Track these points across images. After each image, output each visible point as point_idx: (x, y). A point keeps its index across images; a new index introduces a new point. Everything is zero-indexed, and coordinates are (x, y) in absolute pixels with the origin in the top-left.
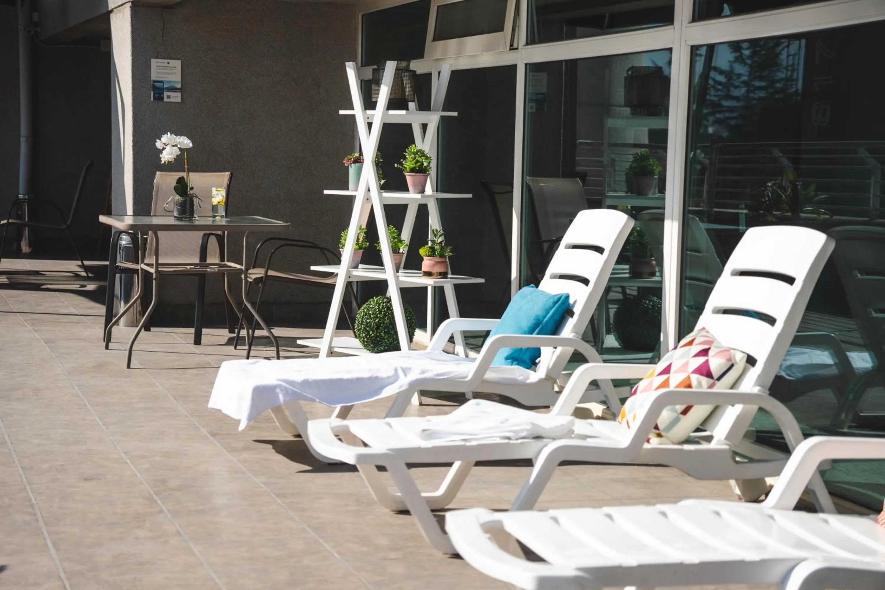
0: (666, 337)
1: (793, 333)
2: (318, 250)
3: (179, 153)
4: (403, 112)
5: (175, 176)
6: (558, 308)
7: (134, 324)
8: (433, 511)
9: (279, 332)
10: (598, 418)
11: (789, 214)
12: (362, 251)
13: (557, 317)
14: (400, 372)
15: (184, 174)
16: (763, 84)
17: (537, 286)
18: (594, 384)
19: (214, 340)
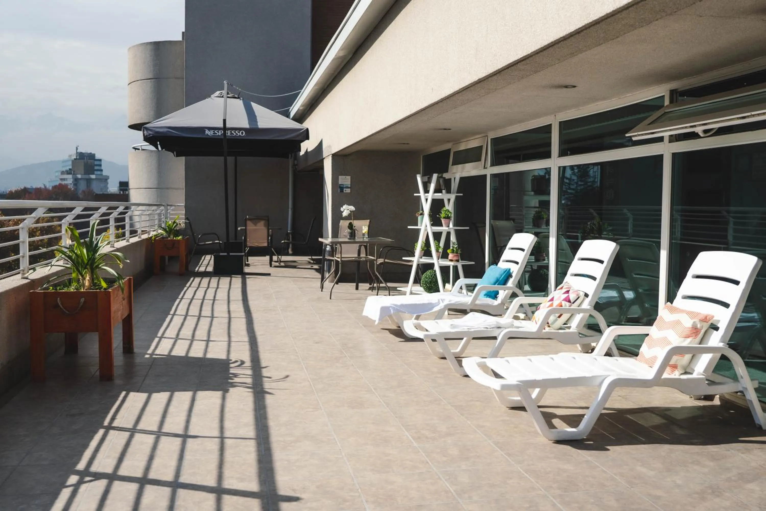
0: (551, 285)
1: (603, 284)
2: (405, 251)
3: (350, 212)
4: (440, 194)
5: (348, 222)
6: (506, 274)
7: (332, 282)
8: (456, 358)
9: (390, 285)
10: (522, 320)
11: (597, 235)
12: (423, 251)
13: (505, 278)
14: (440, 301)
15: (351, 221)
16: (582, 183)
17: (497, 265)
18: (521, 306)
19: (363, 288)
